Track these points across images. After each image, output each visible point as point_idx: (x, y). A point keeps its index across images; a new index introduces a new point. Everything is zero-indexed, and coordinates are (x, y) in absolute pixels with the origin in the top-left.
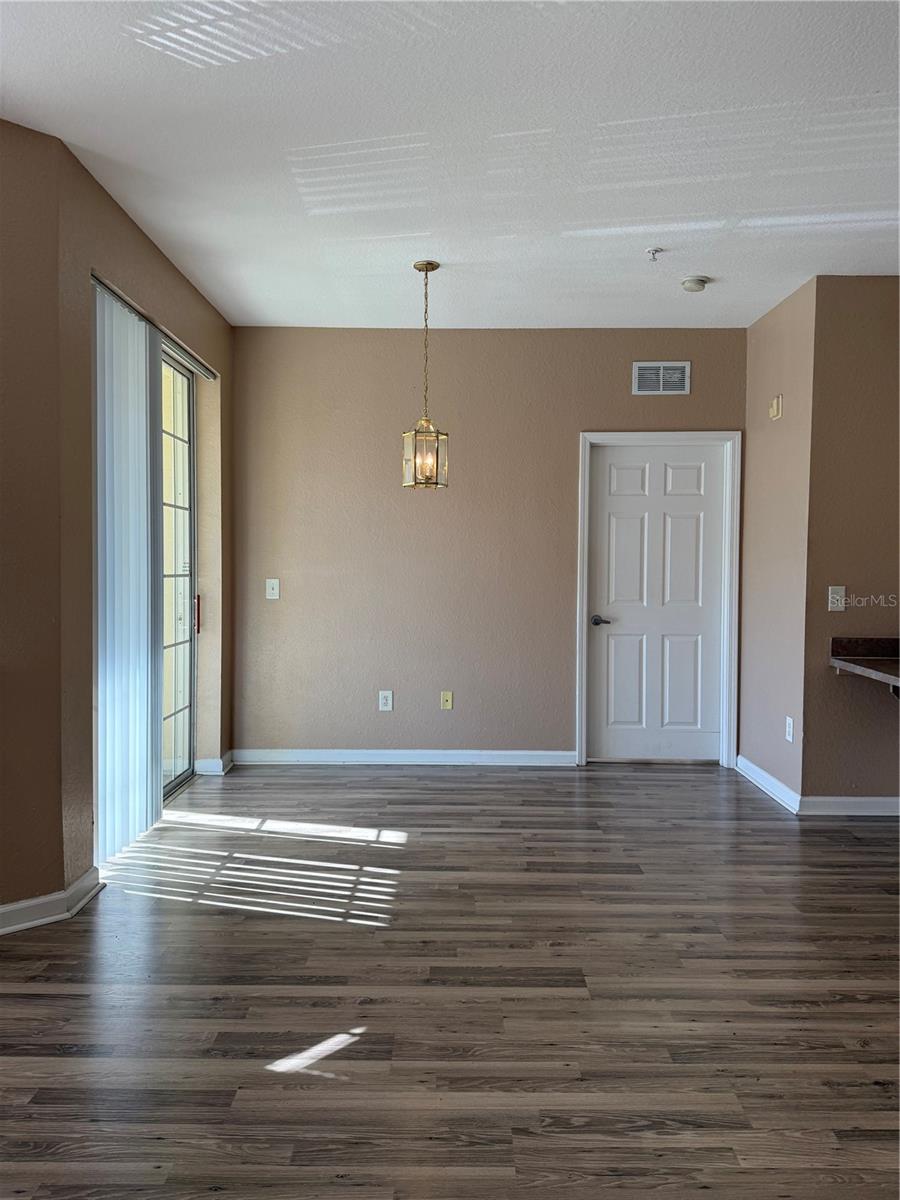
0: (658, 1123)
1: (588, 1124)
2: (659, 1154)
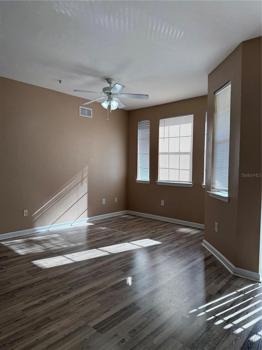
0: (44, 302)
1: (59, 295)
2: (41, 297)
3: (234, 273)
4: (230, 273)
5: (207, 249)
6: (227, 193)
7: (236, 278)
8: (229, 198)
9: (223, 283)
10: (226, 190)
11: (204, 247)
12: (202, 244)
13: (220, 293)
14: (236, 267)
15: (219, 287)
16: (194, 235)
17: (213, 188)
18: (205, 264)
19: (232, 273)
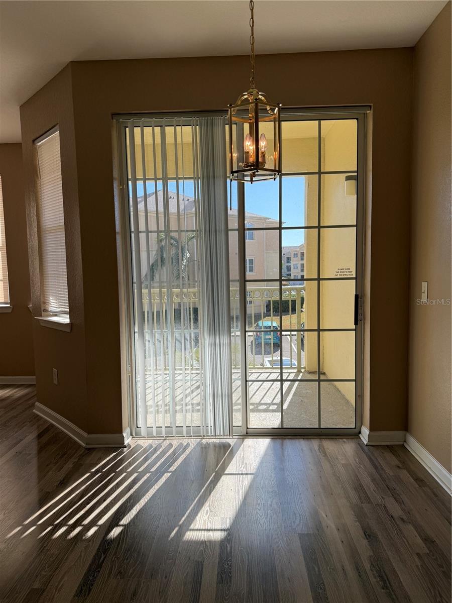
3: (86, 444)
4: (80, 446)
5: (42, 418)
6: (68, 316)
7: (90, 451)
8: (71, 325)
9: (69, 466)
10: (65, 313)
11: (38, 416)
12: (34, 411)
13: (63, 484)
14: (89, 433)
15: (62, 475)
16: (19, 398)
17: (45, 310)
18: (39, 443)
19: (83, 445)
